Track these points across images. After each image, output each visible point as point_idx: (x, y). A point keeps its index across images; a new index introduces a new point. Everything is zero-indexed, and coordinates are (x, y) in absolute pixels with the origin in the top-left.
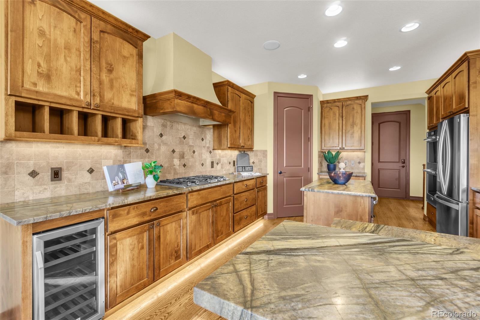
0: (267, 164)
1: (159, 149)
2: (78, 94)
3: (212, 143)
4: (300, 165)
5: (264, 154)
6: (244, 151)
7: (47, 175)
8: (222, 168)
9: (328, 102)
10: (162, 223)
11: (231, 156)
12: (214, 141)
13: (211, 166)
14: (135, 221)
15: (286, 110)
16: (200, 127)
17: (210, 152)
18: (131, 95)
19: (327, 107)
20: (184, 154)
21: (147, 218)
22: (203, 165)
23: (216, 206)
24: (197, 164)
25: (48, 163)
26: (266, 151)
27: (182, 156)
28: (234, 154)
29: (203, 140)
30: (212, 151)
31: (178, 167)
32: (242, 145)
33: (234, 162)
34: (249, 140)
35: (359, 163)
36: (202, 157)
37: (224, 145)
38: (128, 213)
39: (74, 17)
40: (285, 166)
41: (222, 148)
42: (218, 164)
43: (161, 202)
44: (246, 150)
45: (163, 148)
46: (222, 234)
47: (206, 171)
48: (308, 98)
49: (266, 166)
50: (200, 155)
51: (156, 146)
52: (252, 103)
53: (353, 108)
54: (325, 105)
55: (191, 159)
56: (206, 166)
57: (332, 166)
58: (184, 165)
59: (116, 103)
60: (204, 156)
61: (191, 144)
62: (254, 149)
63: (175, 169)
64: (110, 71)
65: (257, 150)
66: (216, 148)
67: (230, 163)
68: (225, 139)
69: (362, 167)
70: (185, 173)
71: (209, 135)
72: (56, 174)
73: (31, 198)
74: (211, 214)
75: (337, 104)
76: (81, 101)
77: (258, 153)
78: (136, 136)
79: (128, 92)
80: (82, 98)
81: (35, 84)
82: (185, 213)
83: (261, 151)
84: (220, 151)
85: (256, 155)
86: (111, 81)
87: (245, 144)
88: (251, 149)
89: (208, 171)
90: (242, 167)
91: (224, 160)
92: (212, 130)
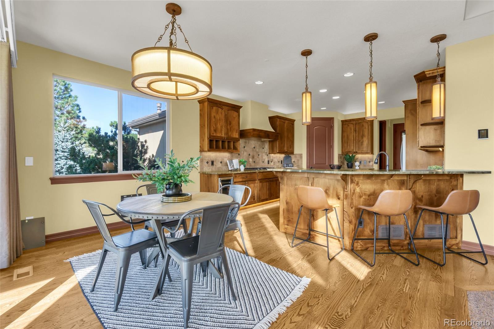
0: (302, 162)
1: (244, 154)
2: (222, 135)
3: (268, 150)
4: (325, 163)
5: (300, 156)
6: (288, 155)
7: (210, 163)
8: (274, 164)
9: (346, 121)
10: (249, 183)
11: (280, 158)
12: (269, 149)
13: (267, 163)
14: (241, 180)
15: (315, 128)
16: (262, 142)
17: (267, 155)
18: (236, 132)
19: (345, 124)
20: (254, 156)
21: (244, 180)
22: (263, 162)
23: (270, 181)
24: (260, 161)
25: (211, 159)
26: (302, 154)
27: (253, 157)
28: (282, 156)
29: (263, 148)
30: (268, 154)
31: (251, 163)
32: (286, 151)
33: (282, 161)
34: (290, 148)
35: (370, 162)
36: (263, 158)
37: (275, 151)
38: (239, 177)
39: (221, 108)
40: (314, 163)
41: (274, 153)
42: (271, 162)
43: (248, 175)
44: (289, 154)
45: (245, 153)
46: (273, 196)
47: (265, 166)
48: (331, 120)
49: (302, 164)
50: (262, 156)
51: (242, 152)
52: (293, 125)
53: (363, 125)
54: (345, 123)
55: (258, 159)
56: (265, 163)
57: (350, 164)
58: (254, 162)
59: (232, 136)
60: (264, 158)
61: (257, 151)
62: (294, 153)
63: (250, 163)
64: (230, 124)
65: (296, 154)
66: (271, 153)
67: (279, 162)
68: (276, 147)
69: (371, 165)
70: (255, 166)
71: (267, 146)
72: (213, 163)
73: (207, 171)
74: (268, 184)
75: (352, 122)
76: (222, 137)
77: (297, 156)
78: (237, 148)
79: (235, 131)
80: (223, 136)
81: (213, 134)
82: (257, 181)
83: (298, 154)
84: (273, 155)
85: (296, 157)
86: (230, 128)
87: (288, 150)
88: (292, 153)
89: (266, 165)
90: (287, 164)
91: (275, 160)
92: (268, 143)
